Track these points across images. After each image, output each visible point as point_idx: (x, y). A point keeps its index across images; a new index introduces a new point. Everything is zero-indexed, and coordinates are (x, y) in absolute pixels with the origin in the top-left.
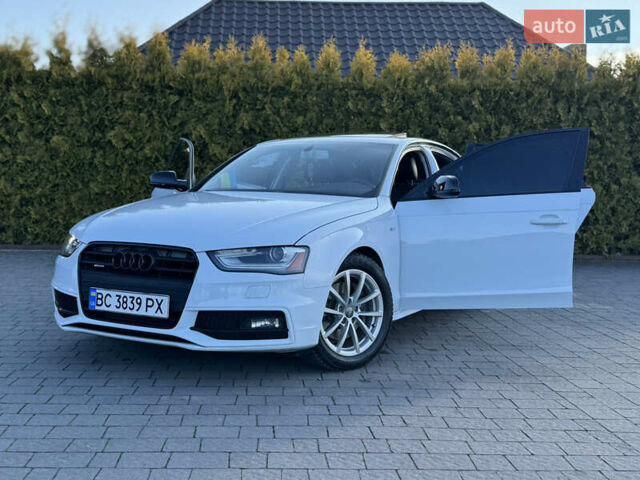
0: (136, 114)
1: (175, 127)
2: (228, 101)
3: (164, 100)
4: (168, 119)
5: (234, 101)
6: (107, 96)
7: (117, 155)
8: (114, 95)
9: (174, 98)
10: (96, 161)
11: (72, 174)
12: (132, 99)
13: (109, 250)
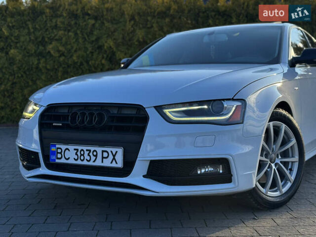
0: (66, 33)
1: (93, 41)
2: (128, 22)
3: (85, 23)
4: (88, 36)
5: (132, 22)
6: (46, 21)
7: (54, 62)
8: (51, 20)
9: (92, 22)
10: (40, 66)
11: (24, 75)
12: (63, 23)
13: (66, 111)
